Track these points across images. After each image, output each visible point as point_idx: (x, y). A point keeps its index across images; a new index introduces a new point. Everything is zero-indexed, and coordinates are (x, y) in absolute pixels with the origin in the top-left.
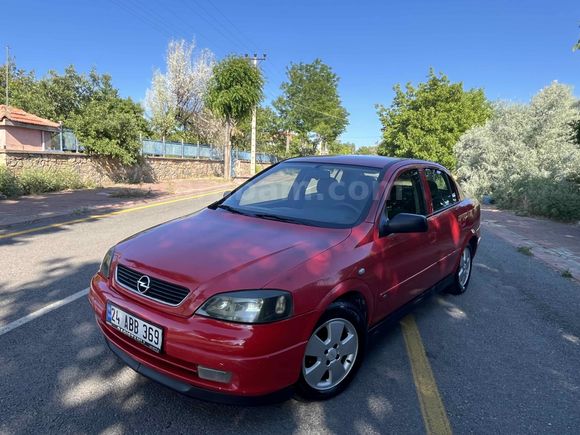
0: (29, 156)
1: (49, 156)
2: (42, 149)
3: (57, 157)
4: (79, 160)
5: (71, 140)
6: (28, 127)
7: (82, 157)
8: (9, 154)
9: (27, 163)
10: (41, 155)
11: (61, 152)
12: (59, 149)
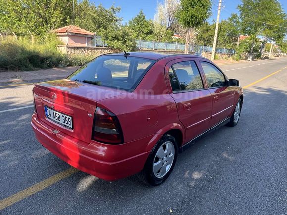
0: (78, 48)
1: (88, 48)
2: (86, 45)
3: (92, 49)
4: (103, 51)
5: (100, 41)
6: (78, 35)
7: (105, 49)
8: (68, 47)
9: (77, 52)
10: (84, 48)
11: (95, 47)
12: (94, 45)
